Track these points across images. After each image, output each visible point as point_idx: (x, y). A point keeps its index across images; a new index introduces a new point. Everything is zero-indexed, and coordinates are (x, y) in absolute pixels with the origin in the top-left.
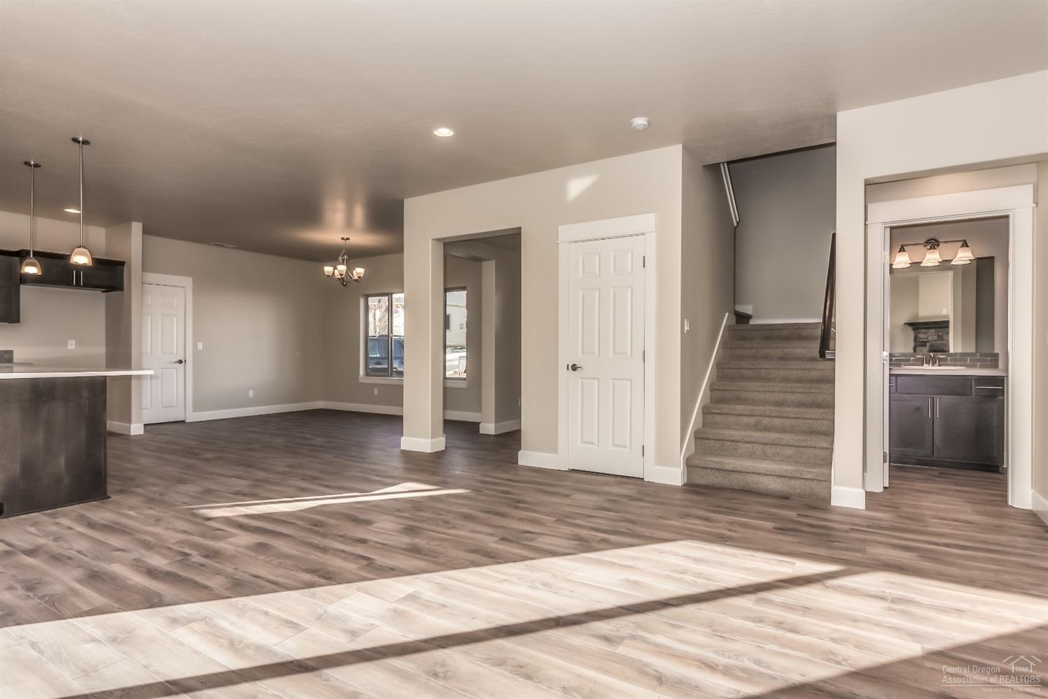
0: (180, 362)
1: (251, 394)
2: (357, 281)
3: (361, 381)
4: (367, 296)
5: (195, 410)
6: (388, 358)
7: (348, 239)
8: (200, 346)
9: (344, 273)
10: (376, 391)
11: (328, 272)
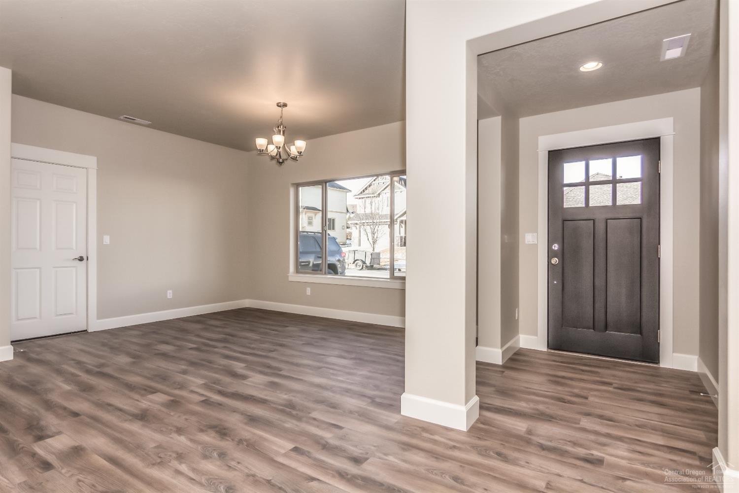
0: (81, 259)
1: (170, 294)
2: (295, 159)
3: (291, 279)
4: (297, 186)
5: (99, 317)
6: (321, 253)
7: (285, 105)
8: (107, 239)
9: (281, 146)
10: (308, 291)
11: (261, 145)
